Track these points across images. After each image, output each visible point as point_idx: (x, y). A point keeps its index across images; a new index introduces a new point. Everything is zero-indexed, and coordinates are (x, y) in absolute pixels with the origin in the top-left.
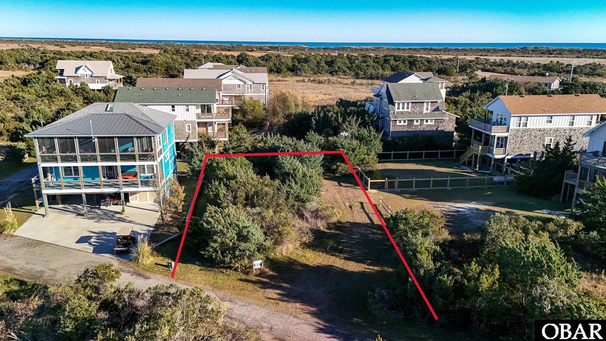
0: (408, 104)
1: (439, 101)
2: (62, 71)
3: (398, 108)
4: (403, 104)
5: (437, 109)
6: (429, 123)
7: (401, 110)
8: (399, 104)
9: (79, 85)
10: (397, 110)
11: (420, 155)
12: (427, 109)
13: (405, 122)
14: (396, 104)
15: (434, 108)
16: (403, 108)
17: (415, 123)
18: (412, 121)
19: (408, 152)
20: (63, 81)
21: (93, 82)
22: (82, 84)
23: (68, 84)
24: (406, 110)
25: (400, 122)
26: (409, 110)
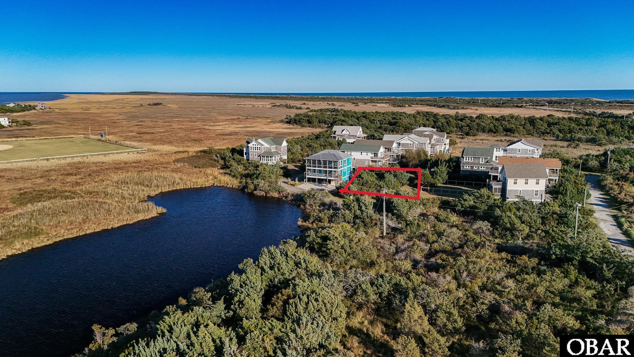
0: (471, 158)
1: (489, 158)
2: (335, 132)
3: (466, 160)
4: (469, 158)
5: (487, 162)
6: (483, 168)
7: (467, 161)
8: (466, 158)
9: (342, 139)
10: (465, 160)
11: (472, 184)
12: (482, 161)
13: (469, 167)
14: (465, 158)
15: (486, 161)
16: (469, 160)
17: (475, 168)
18: (473, 167)
19: (465, 182)
20: (335, 137)
21: (349, 138)
22: (344, 139)
23: (337, 139)
24: (470, 161)
25: (466, 167)
26: (472, 161)
